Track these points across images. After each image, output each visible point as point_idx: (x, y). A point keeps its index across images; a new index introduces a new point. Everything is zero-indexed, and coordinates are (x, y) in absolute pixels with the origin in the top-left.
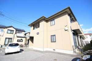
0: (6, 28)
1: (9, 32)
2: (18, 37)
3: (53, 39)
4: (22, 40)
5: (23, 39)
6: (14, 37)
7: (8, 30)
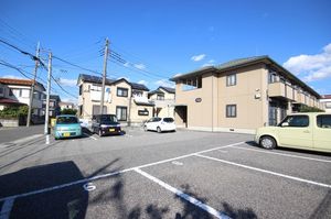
0: (115, 83)
1: (120, 92)
2: (138, 104)
3: (231, 111)
4: (146, 110)
5: (148, 108)
6: (130, 104)
7: (118, 88)
